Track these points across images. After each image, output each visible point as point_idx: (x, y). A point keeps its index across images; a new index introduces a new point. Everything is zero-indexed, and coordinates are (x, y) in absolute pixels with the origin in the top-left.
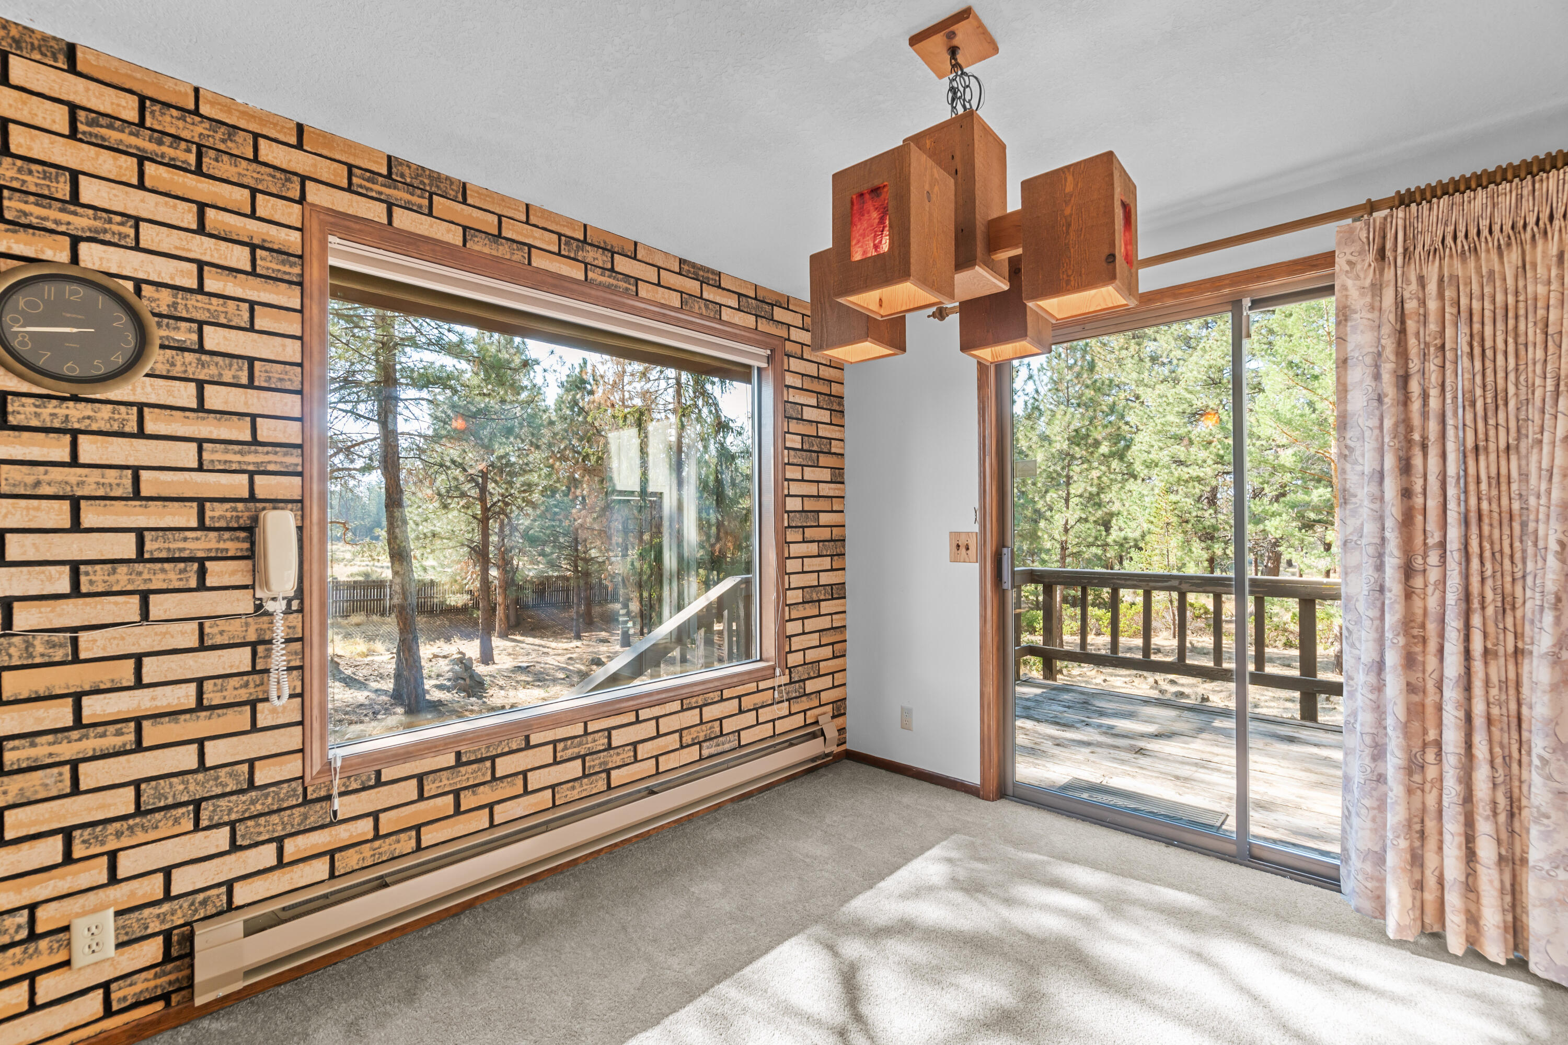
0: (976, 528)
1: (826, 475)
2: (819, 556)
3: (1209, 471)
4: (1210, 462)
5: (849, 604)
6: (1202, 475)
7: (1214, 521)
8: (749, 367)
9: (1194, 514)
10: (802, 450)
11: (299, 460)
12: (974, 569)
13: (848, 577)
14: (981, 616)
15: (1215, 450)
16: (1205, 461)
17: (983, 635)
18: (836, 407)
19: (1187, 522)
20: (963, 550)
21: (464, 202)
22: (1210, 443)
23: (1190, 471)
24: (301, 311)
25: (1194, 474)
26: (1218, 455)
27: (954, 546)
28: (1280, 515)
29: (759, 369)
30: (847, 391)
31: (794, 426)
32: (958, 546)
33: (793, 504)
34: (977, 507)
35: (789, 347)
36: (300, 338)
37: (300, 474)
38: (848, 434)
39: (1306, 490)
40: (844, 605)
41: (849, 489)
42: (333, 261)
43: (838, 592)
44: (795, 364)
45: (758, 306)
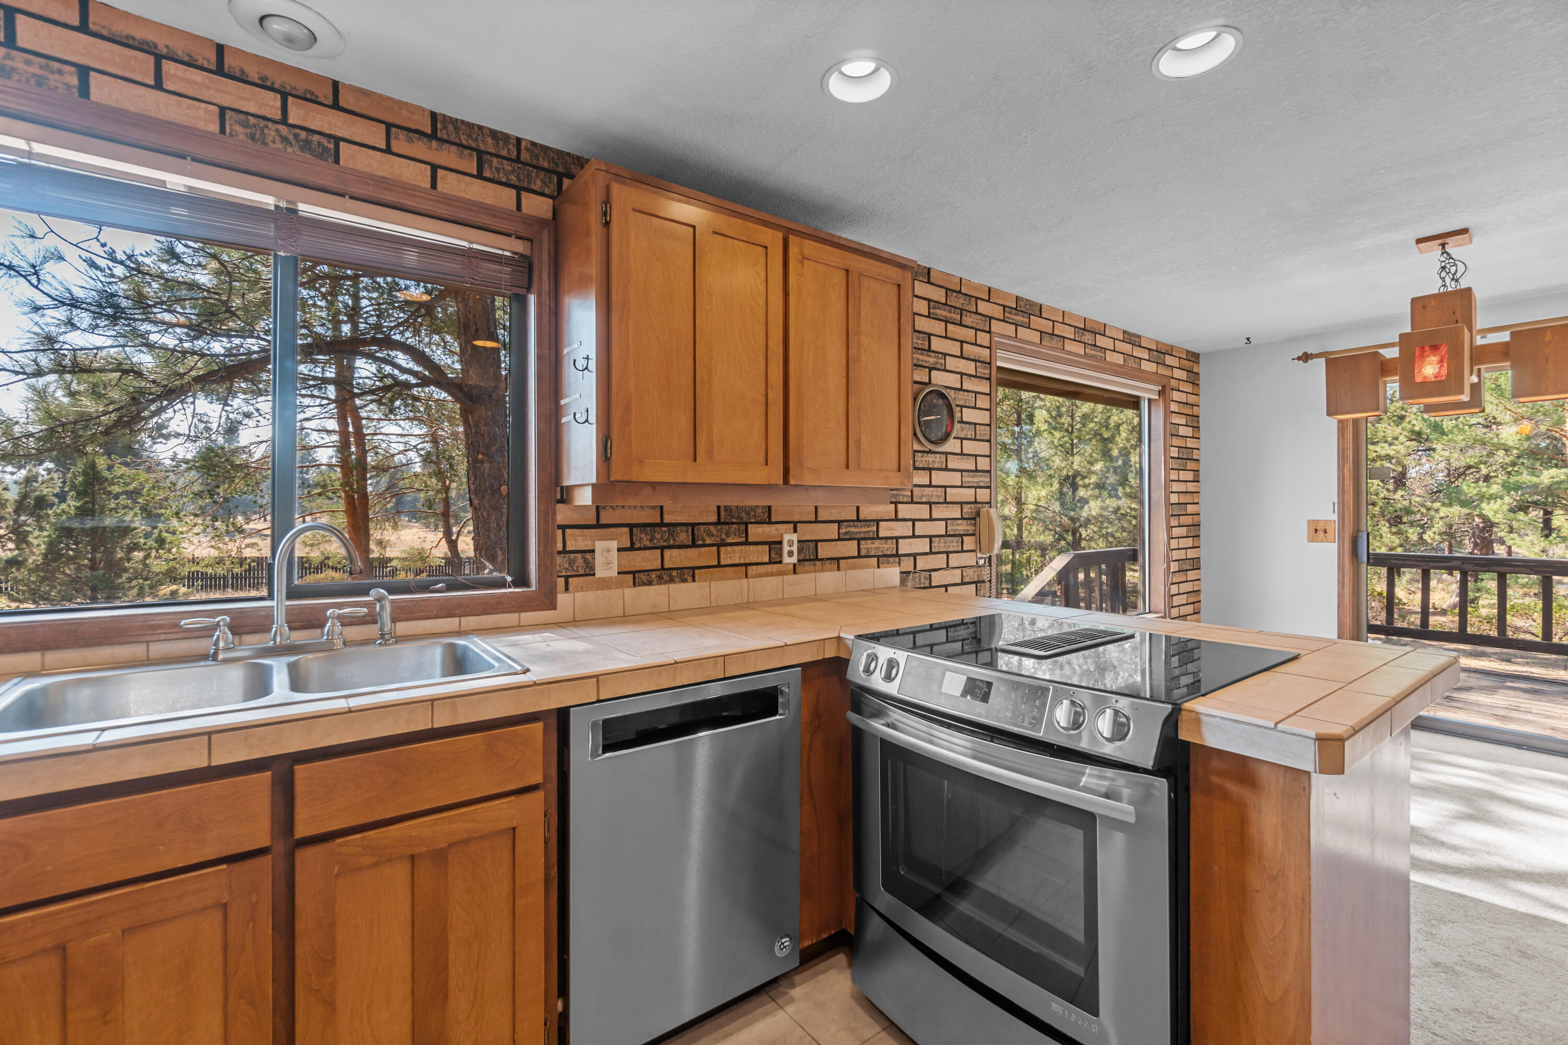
0: (1335, 517)
1: (1189, 476)
2: (1187, 537)
3: (1400, 447)
4: (1402, 439)
5: (1203, 573)
6: (1392, 453)
7: (1406, 503)
8: (1138, 397)
9: (1382, 495)
10: (1178, 458)
11: (988, 480)
12: (1331, 549)
13: (1203, 553)
14: (1339, 582)
15: (1409, 426)
16: (1396, 439)
17: (1341, 596)
18: (1196, 425)
19: (1374, 504)
20: (1321, 534)
21: (1041, 317)
22: (1402, 418)
23: (1377, 449)
24: (989, 394)
25: (1383, 453)
26: (1412, 431)
27: (1312, 530)
28: (1502, 498)
29: (1149, 400)
30: (1202, 412)
31: (1176, 441)
32: (1316, 531)
33: (1174, 498)
34: (1336, 500)
35: (1173, 383)
36: (989, 410)
37: (989, 487)
38: (1202, 444)
39: (1533, 471)
40: (1199, 574)
41: (1203, 486)
42: (1000, 364)
43: (1195, 564)
44: (1176, 395)
45: (1158, 357)
